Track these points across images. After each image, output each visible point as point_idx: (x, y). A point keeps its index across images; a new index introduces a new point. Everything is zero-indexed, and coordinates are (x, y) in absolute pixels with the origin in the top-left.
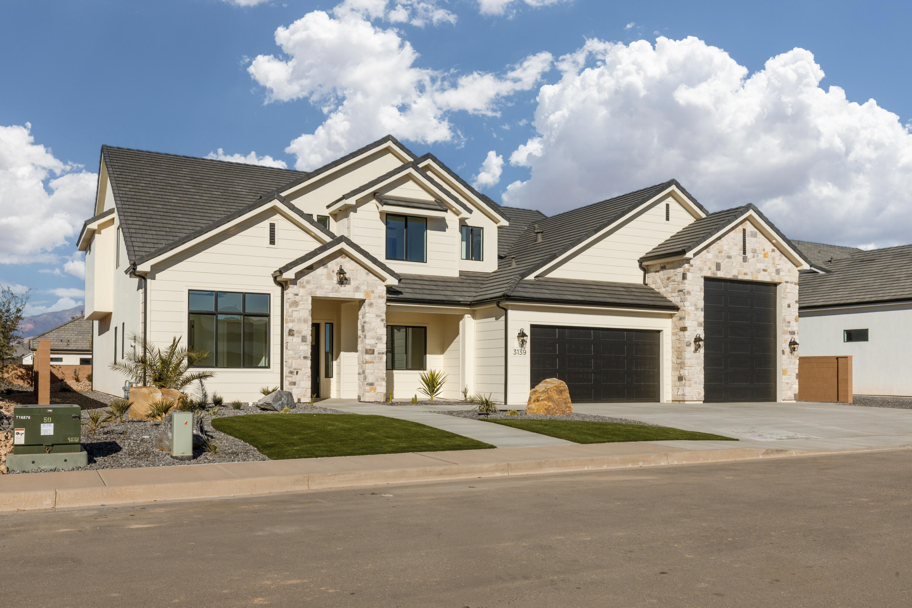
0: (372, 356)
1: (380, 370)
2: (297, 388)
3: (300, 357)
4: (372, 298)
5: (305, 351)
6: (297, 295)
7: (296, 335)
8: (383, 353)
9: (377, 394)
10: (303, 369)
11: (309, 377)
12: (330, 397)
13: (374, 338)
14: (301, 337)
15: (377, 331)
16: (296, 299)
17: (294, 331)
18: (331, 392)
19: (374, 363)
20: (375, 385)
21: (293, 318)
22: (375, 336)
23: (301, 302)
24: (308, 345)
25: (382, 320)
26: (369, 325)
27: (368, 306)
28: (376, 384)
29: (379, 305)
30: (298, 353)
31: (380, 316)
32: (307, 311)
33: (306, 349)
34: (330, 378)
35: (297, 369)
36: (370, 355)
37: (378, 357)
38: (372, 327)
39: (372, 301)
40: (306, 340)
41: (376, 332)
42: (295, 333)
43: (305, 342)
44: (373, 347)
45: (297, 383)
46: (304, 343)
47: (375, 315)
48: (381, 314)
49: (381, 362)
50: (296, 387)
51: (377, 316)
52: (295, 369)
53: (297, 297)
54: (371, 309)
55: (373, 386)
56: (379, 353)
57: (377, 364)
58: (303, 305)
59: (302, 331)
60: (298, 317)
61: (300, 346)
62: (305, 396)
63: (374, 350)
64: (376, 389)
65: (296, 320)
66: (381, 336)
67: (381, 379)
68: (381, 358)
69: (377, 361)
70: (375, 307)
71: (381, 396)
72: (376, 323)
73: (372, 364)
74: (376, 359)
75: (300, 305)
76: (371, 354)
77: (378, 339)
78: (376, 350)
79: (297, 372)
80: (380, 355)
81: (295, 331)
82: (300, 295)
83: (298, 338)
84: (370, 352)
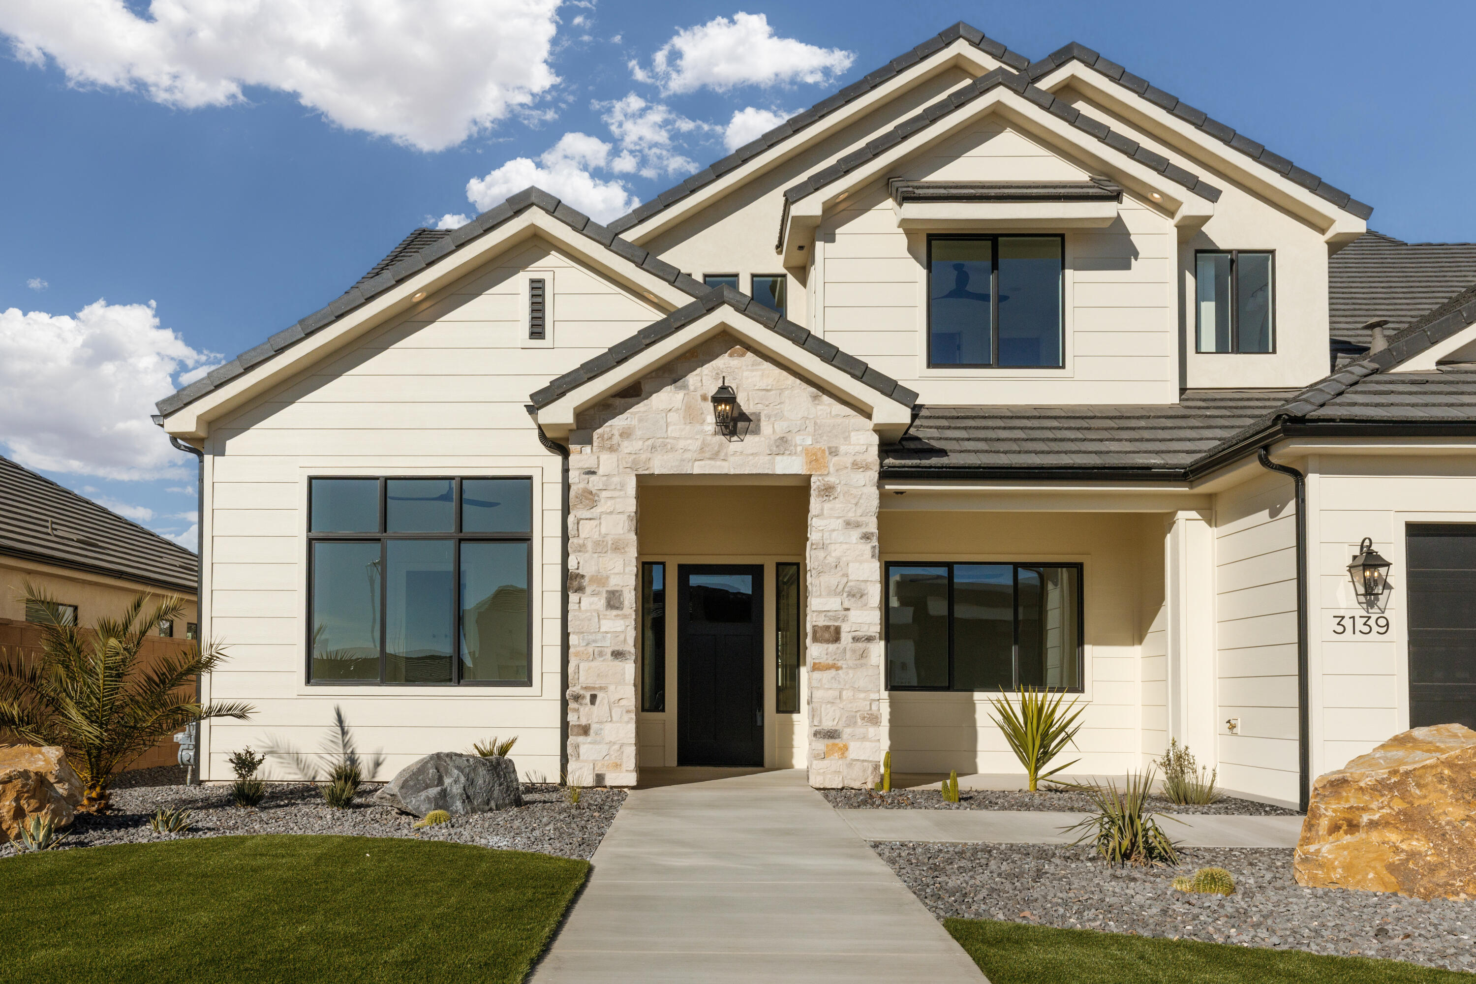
12: (791, 766)
18: (795, 751)
34: (792, 712)
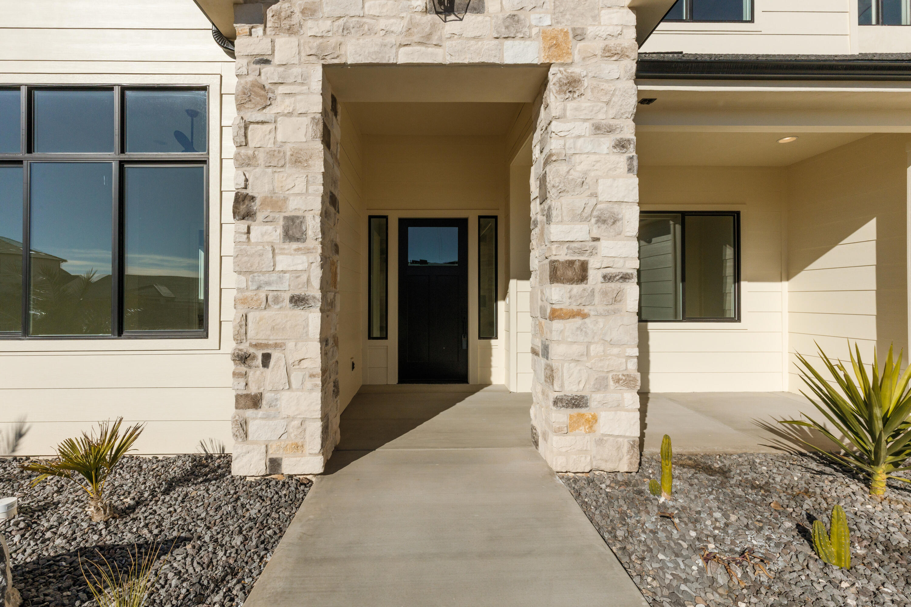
0: (577, 288)
1: (611, 344)
2: (267, 417)
3: (276, 300)
4: (577, 57)
5: (297, 274)
6: (267, 62)
7: (260, 216)
8: (625, 278)
9: (600, 442)
10: (290, 345)
11: (312, 376)
13: (583, 219)
14: (281, 222)
15: (600, 188)
16: (263, 79)
17: (253, 198)
19: (585, 316)
20: (593, 404)
21: (250, 152)
22: (588, 211)
23: (281, 89)
24: (308, 251)
25: (621, 145)
26: (563, 168)
27: (560, 92)
28: (595, 399)
29: (605, 86)
30: (268, 283)
31: (610, 130)
32: (306, 120)
33: (300, 268)
35: (267, 346)
36: (568, 287)
37: (605, 293)
38: (575, 175)
39: (576, 70)
40: (304, 233)
41: (594, 195)
42: (256, 206)
43: (298, 240)
44: (582, 252)
45: (267, 397)
46: (295, 245)
47: (587, 125)
48: (612, 122)
49: (615, 312)
50: (260, 413)
51: (597, 128)
52: (256, 346)
53: (266, 69)
54: (570, 105)
55: (583, 411)
56: (607, 278)
57: (601, 320)
58: (288, 101)
59: (285, 199)
60: (270, 145)
61: (278, 258)
62: (298, 447)
63: (584, 266)
64: (595, 419)
65: (261, 156)
66: (616, 208)
67: (617, 381)
68: (617, 298)
69: (601, 308)
70: (588, 94)
71: (619, 448)
72: (593, 158)
73: (578, 321)
74: (597, 298)
75: (279, 98)
76: (571, 281)
77: (601, 221)
78: (593, 263)
79: (266, 358)
80: (613, 285)
81: (258, 201)
82: (277, 59)
83: (269, 228)
84: (570, 273)
